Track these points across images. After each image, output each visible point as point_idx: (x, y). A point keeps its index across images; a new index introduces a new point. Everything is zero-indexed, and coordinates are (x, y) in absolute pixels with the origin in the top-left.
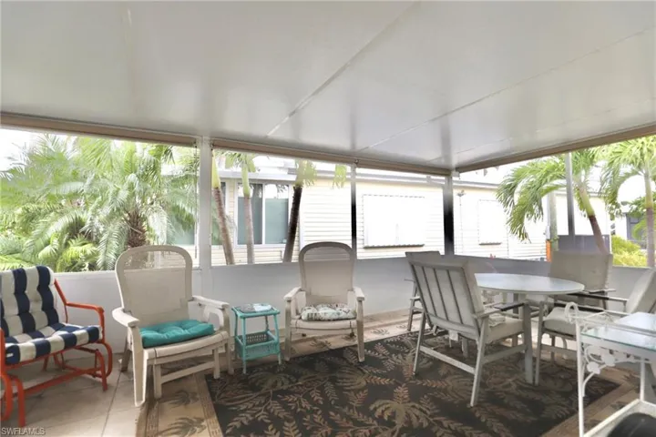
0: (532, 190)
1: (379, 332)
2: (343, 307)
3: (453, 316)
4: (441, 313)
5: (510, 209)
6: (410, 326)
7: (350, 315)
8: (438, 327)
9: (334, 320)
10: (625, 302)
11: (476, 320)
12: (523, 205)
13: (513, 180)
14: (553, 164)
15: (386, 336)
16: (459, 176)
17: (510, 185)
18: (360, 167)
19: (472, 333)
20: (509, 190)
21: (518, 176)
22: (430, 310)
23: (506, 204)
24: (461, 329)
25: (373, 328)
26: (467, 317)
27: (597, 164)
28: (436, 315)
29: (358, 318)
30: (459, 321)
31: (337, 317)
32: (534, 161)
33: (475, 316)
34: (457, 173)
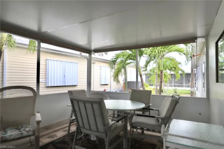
0: (123, 63)
1: (51, 137)
2: (26, 127)
3: (93, 127)
4: (87, 126)
5: (113, 70)
6: (69, 129)
7: (30, 133)
8: (84, 133)
9: (18, 139)
10: (158, 110)
11: (105, 130)
12: (118, 69)
13: (115, 59)
14: (130, 53)
15: (55, 138)
16: (94, 54)
17: (114, 60)
18: (43, 42)
19: (103, 136)
20: (114, 62)
21: (117, 57)
22: (81, 124)
23: (112, 68)
24: (97, 134)
25: (48, 134)
26: (101, 128)
27: (143, 55)
28: (84, 127)
29: (36, 134)
30: (96, 130)
31: (20, 136)
32: (123, 51)
33: (105, 128)
34: (94, 53)
